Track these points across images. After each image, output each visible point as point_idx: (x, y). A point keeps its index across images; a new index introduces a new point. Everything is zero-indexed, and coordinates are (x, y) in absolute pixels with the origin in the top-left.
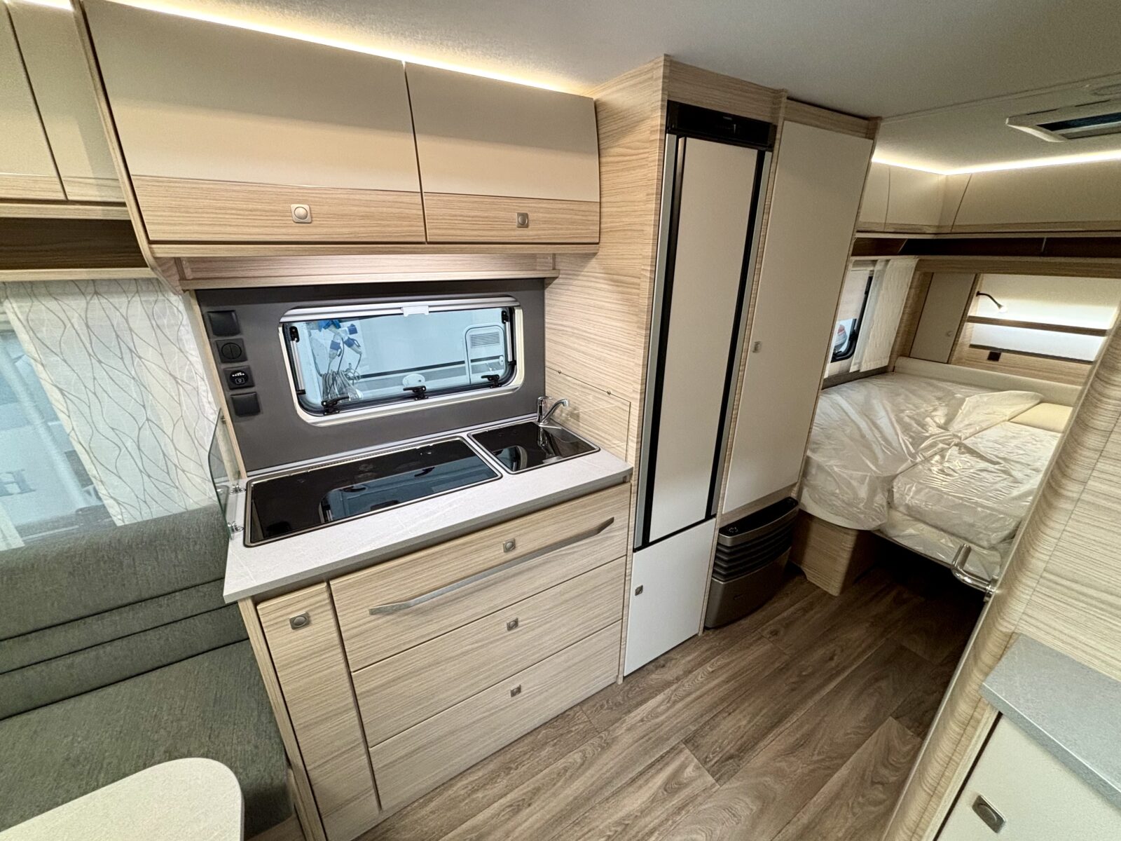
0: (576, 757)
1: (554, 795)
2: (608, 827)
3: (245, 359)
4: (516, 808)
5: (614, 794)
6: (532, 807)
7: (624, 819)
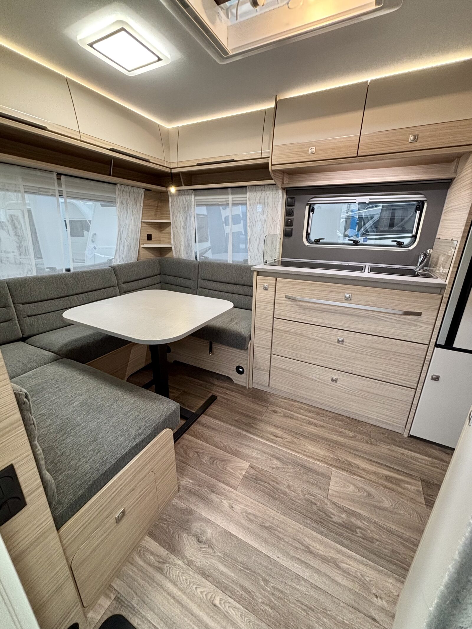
0: (351, 434)
1: (329, 433)
2: (342, 458)
3: (293, 216)
4: (311, 423)
5: (355, 454)
6: (317, 428)
7: (352, 463)
